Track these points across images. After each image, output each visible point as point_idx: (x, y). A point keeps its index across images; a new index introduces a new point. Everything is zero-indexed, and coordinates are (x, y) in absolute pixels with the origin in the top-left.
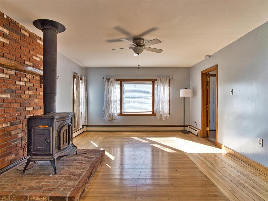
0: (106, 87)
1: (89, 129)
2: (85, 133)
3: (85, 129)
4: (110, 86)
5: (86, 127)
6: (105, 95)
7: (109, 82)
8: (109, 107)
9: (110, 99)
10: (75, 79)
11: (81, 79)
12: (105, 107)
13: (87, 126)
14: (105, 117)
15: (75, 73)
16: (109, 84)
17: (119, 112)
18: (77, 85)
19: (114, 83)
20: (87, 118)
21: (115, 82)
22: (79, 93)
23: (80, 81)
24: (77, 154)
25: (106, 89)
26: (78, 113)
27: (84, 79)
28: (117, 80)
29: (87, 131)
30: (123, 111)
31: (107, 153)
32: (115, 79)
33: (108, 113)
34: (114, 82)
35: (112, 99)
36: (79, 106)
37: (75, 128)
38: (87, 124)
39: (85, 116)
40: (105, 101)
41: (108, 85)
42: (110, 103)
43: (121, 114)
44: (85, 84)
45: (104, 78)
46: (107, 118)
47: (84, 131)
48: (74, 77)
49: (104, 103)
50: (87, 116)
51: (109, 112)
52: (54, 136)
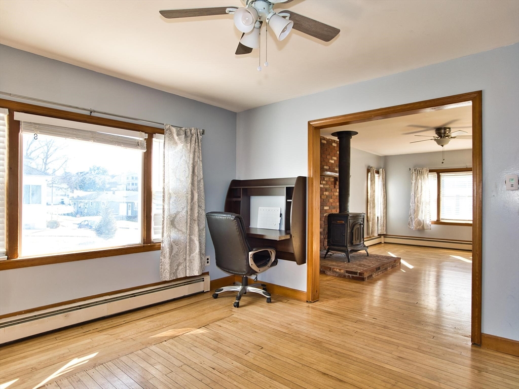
0: (414, 182)
1: (388, 240)
2: (383, 245)
3: (382, 240)
4: (420, 181)
5: (384, 237)
6: (413, 193)
7: (418, 175)
8: (418, 210)
9: (419, 198)
10: (369, 174)
11: (378, 172)
12: (412, 211)
13: (385, 236)
14: (412, 224)
15: (369, 166)
16: (418, 177)
17: (435, 219)
18: (371, 181)
19: (426, 176)
20: (385, 225)
21: (428, 175)
22: (374, 191)
23: (376, 175)
24: (368, 255)
25: (413, 184)
26: (373, 217)
27: (381, 172)
28: (431, 171)
29: (385, 243)
30: (441, 217)
31: (402, 261)
32: (428, 170)
33: (415, 220)
34: (427, 174)
35: (423, 199)
36: (374, 207)
37: (368, 235)
38: (385, 233)
39: (382, 221)
40: (411, 202)
41: (416, 179)
42: (419, 205)
43: (438, 222)
44: (383, 178)
45: (410, 169)
46: (413, 226)
47: (381, 243)
48: (368, 171)
49: (411, 204)
50: (385, 222)
51: (417, 217)
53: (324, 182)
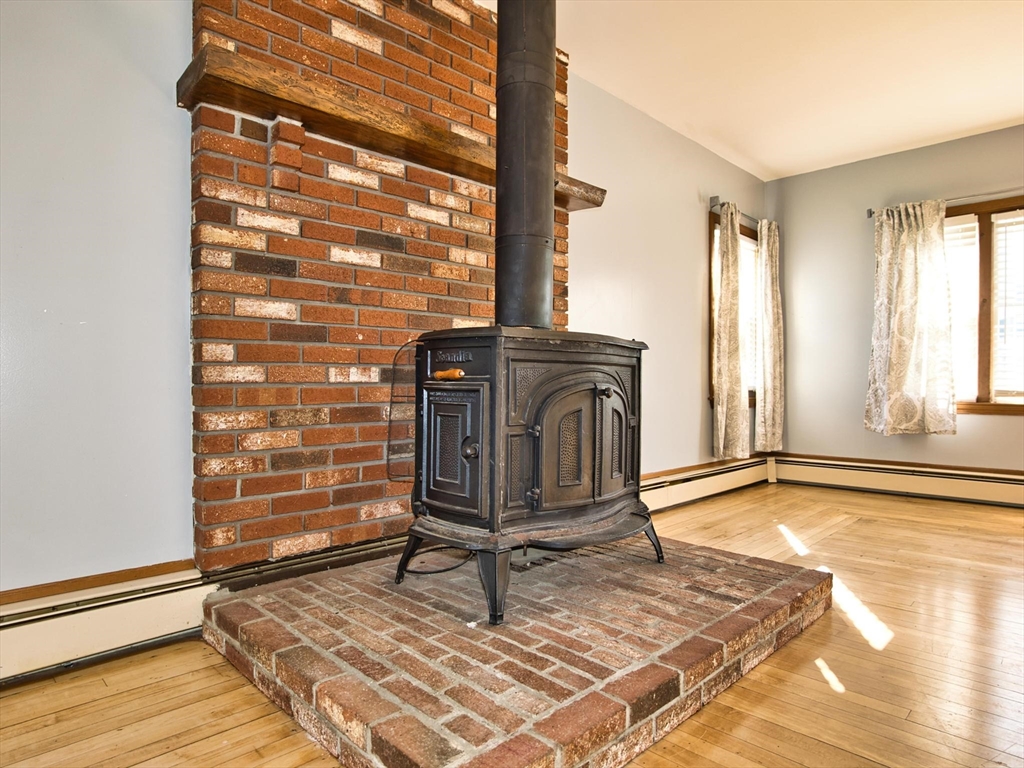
0: (884, 259)
1: (791, 472)
2: (771, 490)
3: (772, 471)
4: (909, 252)
5: (777, 462)
6: (881, 299)
7: (901, 231)
8: (902, 363)
9: (905, 321)
10: (717, 233)
11: (752, 234)
12: (877, 366)
13: (781, 457)
14: (880, 416)
15: (714, 200)
16: (904, 237)
17: (971, 394)
18: (724, 254)
19: (933, 230)
20: (778, 420)
21: (942, 225)
22: (735, 293)
23: (745, 243)
24: (660, 558)
25: (884, 267)
26: (731, 389)
27: (765, 231)
28: (952, 212)
29: (780, 482)
30: (997, 383)
32: (943, 206)
33: (893, 397)
34: (936, 224)
35: (922, 321)
36: (734, 351)
37: (713, 454)
38: (780, 448)
39: (769, 407)
40: (876, 331)
41: (896, 244)
42: (907, 341)
43: (983, 405)
44: (771, 256)
45: (870, 213)
46: (885, 420)
47: (766, 481)
48: (714, 219)
49: (874, 342)
50: (780, 410)
51: (899, 388)
52: (502, 430)
53: (451, 201)
